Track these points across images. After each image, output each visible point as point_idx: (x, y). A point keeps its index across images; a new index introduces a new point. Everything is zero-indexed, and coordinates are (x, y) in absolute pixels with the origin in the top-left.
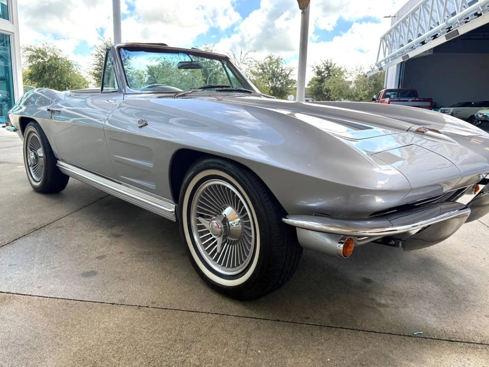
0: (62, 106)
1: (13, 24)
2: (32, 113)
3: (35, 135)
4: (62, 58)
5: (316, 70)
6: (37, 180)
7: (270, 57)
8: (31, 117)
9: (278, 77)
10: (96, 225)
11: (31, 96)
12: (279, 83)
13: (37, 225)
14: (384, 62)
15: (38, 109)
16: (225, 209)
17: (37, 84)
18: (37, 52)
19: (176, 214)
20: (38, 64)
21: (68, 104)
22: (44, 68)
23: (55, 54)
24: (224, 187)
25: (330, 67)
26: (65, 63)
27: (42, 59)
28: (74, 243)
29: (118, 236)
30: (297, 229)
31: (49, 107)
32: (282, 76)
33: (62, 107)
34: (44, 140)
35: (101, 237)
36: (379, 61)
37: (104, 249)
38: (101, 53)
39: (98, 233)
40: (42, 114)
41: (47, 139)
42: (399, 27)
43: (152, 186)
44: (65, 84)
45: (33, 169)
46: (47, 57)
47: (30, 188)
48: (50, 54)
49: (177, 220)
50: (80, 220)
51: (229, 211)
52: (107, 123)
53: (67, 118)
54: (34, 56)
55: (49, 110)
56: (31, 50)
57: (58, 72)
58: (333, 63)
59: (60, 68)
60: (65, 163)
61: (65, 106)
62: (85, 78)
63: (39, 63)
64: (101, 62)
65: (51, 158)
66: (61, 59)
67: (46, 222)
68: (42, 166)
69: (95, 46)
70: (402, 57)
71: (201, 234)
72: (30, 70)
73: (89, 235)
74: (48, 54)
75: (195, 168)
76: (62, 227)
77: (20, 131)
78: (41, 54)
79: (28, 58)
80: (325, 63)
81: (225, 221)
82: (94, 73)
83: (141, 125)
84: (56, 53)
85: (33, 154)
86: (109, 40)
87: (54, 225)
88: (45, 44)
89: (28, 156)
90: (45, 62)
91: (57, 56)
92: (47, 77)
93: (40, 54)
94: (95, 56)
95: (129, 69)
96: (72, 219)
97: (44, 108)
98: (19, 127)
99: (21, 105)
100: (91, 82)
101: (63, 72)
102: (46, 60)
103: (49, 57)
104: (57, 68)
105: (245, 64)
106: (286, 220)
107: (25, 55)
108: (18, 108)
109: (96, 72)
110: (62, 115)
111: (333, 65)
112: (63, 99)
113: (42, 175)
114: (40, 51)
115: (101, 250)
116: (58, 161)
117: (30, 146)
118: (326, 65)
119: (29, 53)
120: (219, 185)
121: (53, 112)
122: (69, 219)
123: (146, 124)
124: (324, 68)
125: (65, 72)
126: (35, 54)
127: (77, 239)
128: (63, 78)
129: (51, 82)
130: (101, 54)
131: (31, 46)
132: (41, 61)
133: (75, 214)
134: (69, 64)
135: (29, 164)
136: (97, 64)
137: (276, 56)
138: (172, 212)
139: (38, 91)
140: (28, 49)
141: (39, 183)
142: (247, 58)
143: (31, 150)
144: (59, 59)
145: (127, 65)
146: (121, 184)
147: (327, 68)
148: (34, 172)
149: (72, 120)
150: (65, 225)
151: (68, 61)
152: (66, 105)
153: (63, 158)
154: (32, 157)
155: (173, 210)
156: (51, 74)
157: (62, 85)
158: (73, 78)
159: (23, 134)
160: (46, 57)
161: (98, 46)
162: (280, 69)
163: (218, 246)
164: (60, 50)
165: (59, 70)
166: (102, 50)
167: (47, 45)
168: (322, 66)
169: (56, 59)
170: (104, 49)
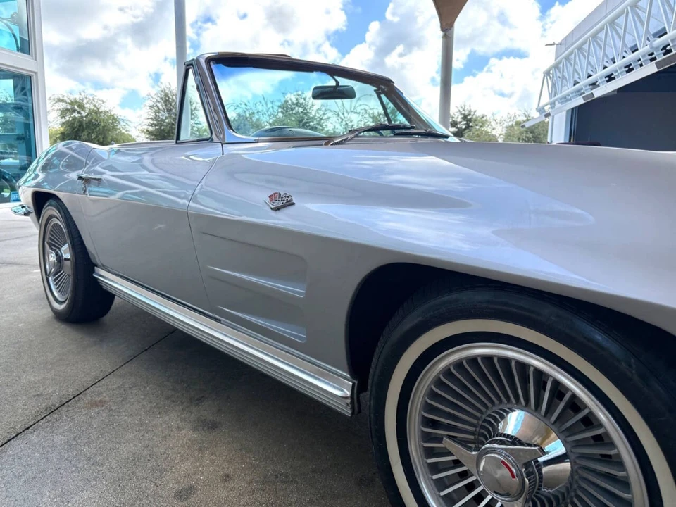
0: (103, 170)
1: (36, 59)
2: (53, 184)
3: (58, 222)
6: (60, 299)
8: (52, 191)
10: (168, 398)
11: (54, 155)
13: (55, 400)
14: (549, 106)
15: (66, 176)
18: (71, 103)
19: (352, 403)
20: (73, 119)
21: (114, 168)
22: (81, 125)
23: (95, 106)
25: (469, 115)
26: (109, 117)
27: (79, 113)
28: (125, 450)
31: (80, 172)
33: (103, 173)
34: (73, 230)
35: (179, 429)
36: (541, 105)
37: (188, 464)
39: (173, 418)
40: (70, 186)
41: (78, 230)
42: (573, 56)
43: (295, 334)
45: (55, 280)
46: (84, 111)
47: (48, 313)
48: (89, 106)
49: (353, 413)
50: (135, 385)
53: (112, 192)
54: (68, 110)
55: (80, 178)
56: (63, 101)
57: (100, 130)
58: (473, 110)
59: (102, 124)
60: (109, 271)
61: (110, 170)
62: (135, 137)
63: (74, 119)
64: (156, 115)
65: (84, 263)
66: (105, 112)
67: (72, 391)
68: (69, 276)
69: (149, 95)
70: (583, 97)
72: (62, 129)
73: (155, 426)
74: (86, 106)
76: (102, 403)
77: (33, 215)
78: (78, 106)
79: (60, 112)
80: (461, 110)
82: (147, 130)
83: (277, 204)
84: (97, 105)
85: (54, 255)
86: (168, 86)
87: (86, 399)
88: (82, 93)
89: (47, 257)
90: (82, 117)
91: (98, 109)
92: (84, 136)
93: (76, 107)
94: (148, 108)
95: (197, 124)
96: (121, 382)
97: (74, 175)
98: (32, 209)
99: (37, 172)
101: (107, 130)
102: (84, 114)
103: (87, 111)
104: (99, 125)
107: (56, 108)
108: (33, 176)
109: (150, 129)
110: (105, 187)
111: (472, 113)
112: (106, 158)
113: (69, 293)
114: (76, 101)
116: (96, 268)
117: (48, 240)
118: (463, 112)
119: (61, 106)
121: (87, 181)
122: (114, 382)
123: (290, 204)
124: (460, 117)
125: (109, 130)
126: (69, 107)
127: (131, 436)
128: (106, 138)
130: (156, 105)
131: (63, 96)
132: (77, 115)
133: (125, 369)
134: (115, 120)
135: (48, 271)
136: (151, 118)
138: (346, 398)
139: (63, 146)
140: (59, 100)
141: (63, 306)
142: (360, 105)
143: (52, 249)
144: (101, 112)
146: (219, 321)
147: (465, 117)
148: (56, 284)
149: (119, 194)
150: (107, 399)
151: (113, 116)
152: (111, 168)
154: (52, 259)
155: (349, 394)
156: (89, 133)
158: (119, 137)
159: (39, 220)
161: (153, 95)
164: (103, 101)
165: (101, 127)
166: (159, 99)
167: (86, 94)
168: (457, 114)
169: (97, 112)
170: (161, 98)
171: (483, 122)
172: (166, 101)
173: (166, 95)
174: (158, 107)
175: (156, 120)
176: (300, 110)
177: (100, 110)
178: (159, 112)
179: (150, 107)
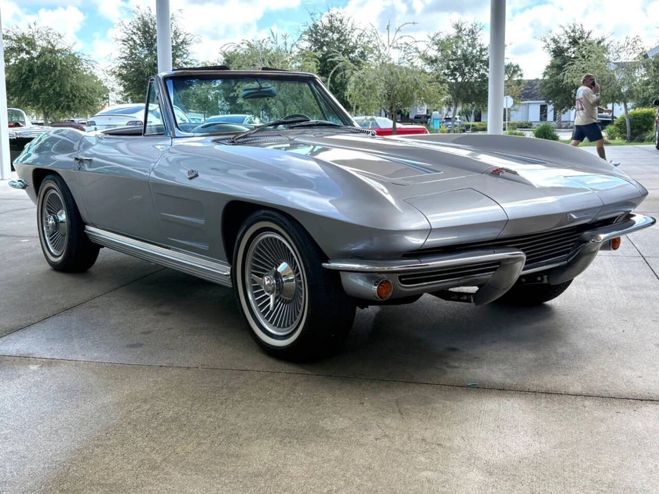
2: (47, 162)
3: (55, 192)
4: (62, 50)
5: (553, 46)
6: (55, 254)
7: (457, 26)
8: (52, 169)
9: (473, 66)
12: (475, 75)
16: (279, 265)
17: (18, 100)
18: (19, 40)
19: (231, 278)
20: (20, 63)
22: (31, 70)
23: (49, 42)
24: (276, 239)
25: (581, 38)
26: (68, 57)
27: (28, 53)
28: (113, 321)
29: (166, 314)
30: (341, 272)
31: (75, 154)
32: (481, 62)
34: (68, 198)
37: (150, 325)
38: (134, 36)
43: (205, 247)
44: (68, 97)
45: (51, 239)
48: (41, 43)
49: (232, 284)
50: (118, 300)
51: (283, 267)
52: (152, 175)
54: (12, 49)
55: (76, 159)
57: (55, 75)
58: (586, 29)
59: (59, 67)
60: (96, 227)
62: (103, 80)
63: (23, 60)
64: (132, 53)
65: (77, 222)
68: (64, 235)
71: (256, 295)
73: (132, 314)
74: (37, 43)
75: (248, 221)
76: (97, 307)
77: (32, 187)
78: (26, 45)
80: (569, 31)
81: (277, 276)
82: (120, 74)
83: (191, 176)
84: (52, 41)
85: (52, 218)
86: (147, 11)
87: (86, 305)
88: (32, 26)
90: (32, 59)
91: (54, 47)
92: (35, 85)
93: (24, 45)
94: (121, 42)
96: (107, 299)
98: (31, 183)
99: (31, 152)
100: (113, 90)
101: (65, 75)
102: (35, 54)
103: (39, 49)
104: (55, 68)
105: (398, 48)
106: (327, 264)
109: (124, 71)
111: (586, 35)
113: (64, 247)
114: (25, 38)
115: (146, 326)
116: (87, 226)
117: (46, 207)
118: (572, 34)
119: (5, 44)
120: (271, 238)
121: (81, 161)
123: (197, 176)
124: (568, 41)
125: (69, 76)
126: (15, 45)
127: (116, 317)
128: (64, 86)
129: (43, 96)
130: (132, 38)
131: (7, 32)
132: (24, 55)
134: (75, 60)
135: (46, 233)
136: (125, 58)
137: (470, 23)
138: (229, 276)
141: (60, 258)
142: (402, 37)
143: (49, 214)
144: (58, 51)
145: (181, 56)
146: (170, 249)
147: (574, 42)
148: (52, 243)
150: (100, 305)
151: (73, 55)
153: (94, 222)
154: (51, 222)
155: (229, 273)
156: (42, 80)
157: (62, 99)
158: (82, 84)
159: (37, 192)
160: (34, 49)
161: (127, 24)
162: (478, 49)
163: (271, 303)
164: (59, 35)
165: (57, 72)
166: (135, 31)
167: (37, 27)
168: (563, 38)
169: (52, 51)
170: (138, 29)
171: (601, 47)
172: (145, 32)
173: (145, 24)
174: (134, 41)
175: (133, 59)
176: (336, 36)
177: (56, 49)
178: (135, 49)
179: (123, 41)
